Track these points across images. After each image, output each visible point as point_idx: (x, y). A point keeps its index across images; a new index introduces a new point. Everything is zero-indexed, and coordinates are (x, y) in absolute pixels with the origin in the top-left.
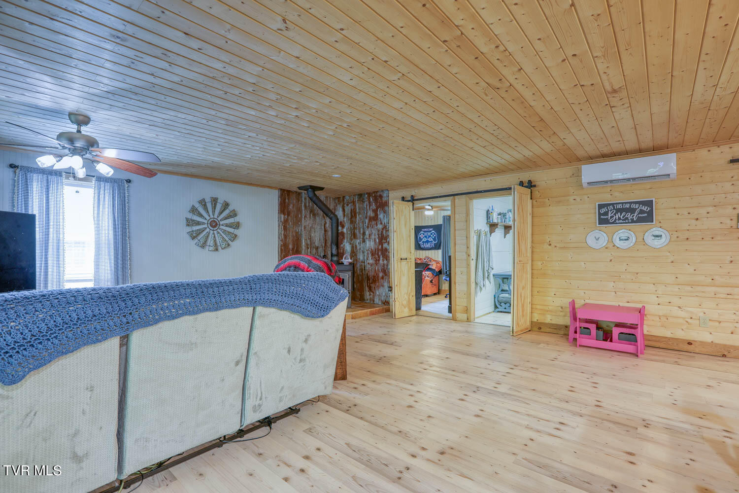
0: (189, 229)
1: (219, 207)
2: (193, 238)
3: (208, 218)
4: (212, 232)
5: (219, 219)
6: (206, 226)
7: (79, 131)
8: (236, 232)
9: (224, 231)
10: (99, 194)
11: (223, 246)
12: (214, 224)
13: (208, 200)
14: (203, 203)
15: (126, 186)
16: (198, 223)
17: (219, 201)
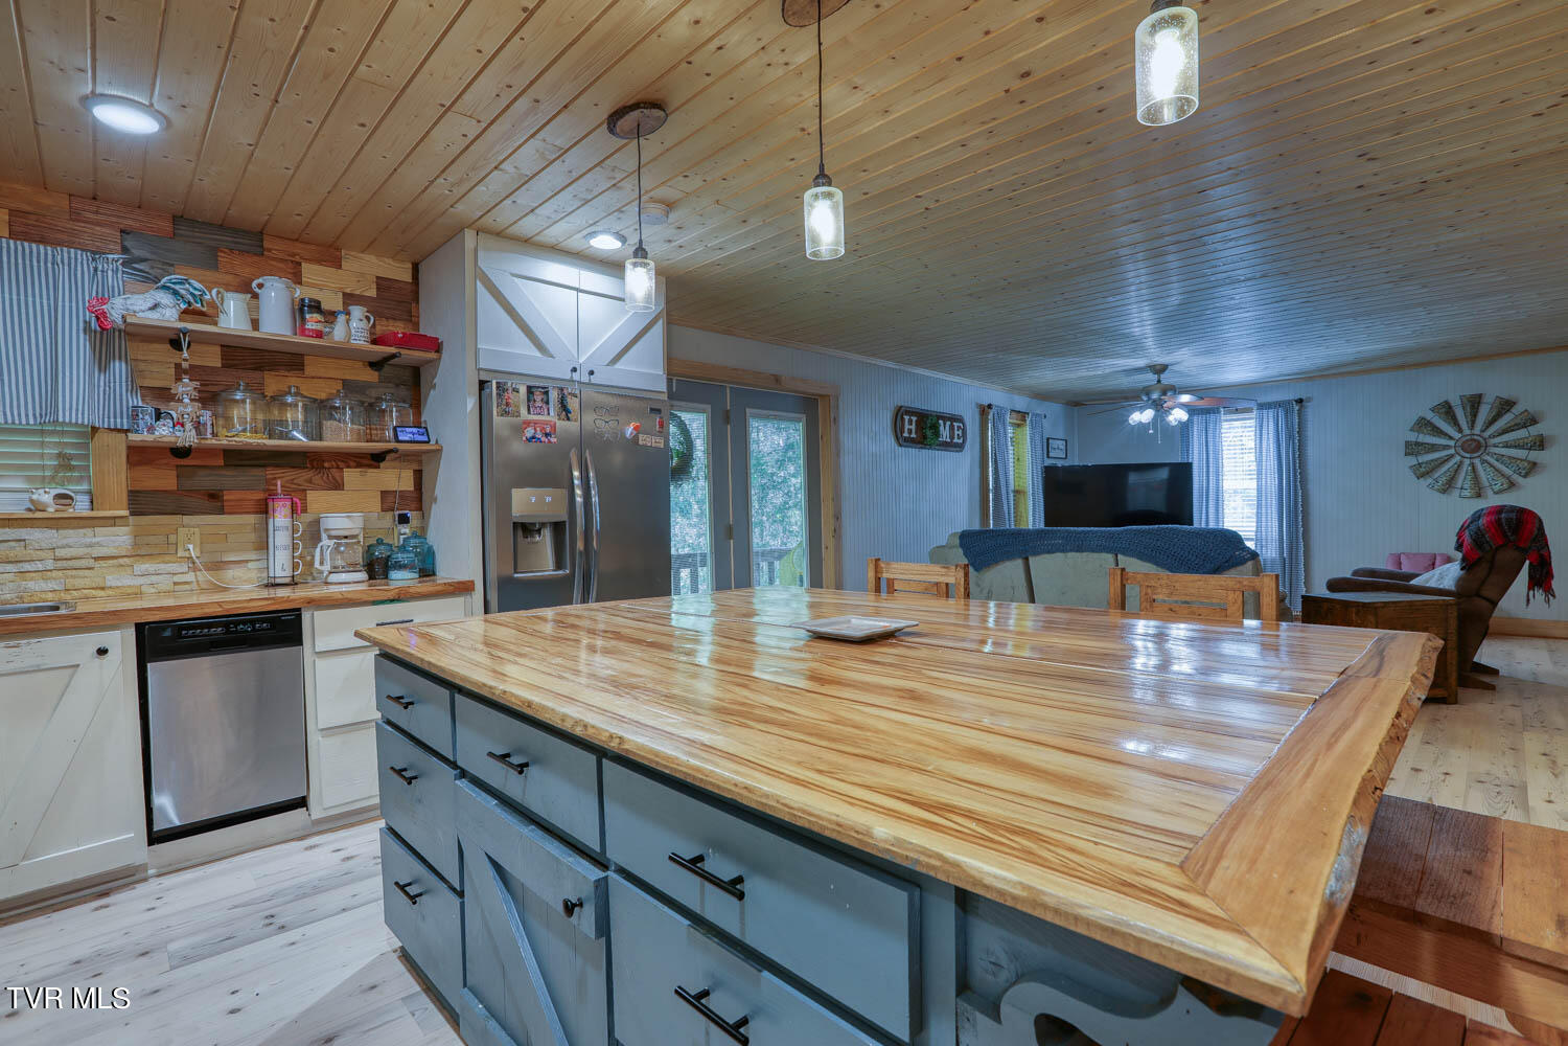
0: (1413, 461)
1: (1484, 413)
2: (1420, 476)
3: (1457, 436)
4: (1467, 462)
5: (1486, 434)
6: (1452, 451)
7: (1159, 381)
8: (1534, 455)
9: (1500, 458)
10: (1261, 426)
11: (1497, 488)
12: (1475, 447)
13: (1455, 402)
14: (1447, 410)
15: (1297, 408)
16: (1433, 448)
17: (1485, 400)
